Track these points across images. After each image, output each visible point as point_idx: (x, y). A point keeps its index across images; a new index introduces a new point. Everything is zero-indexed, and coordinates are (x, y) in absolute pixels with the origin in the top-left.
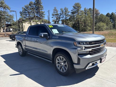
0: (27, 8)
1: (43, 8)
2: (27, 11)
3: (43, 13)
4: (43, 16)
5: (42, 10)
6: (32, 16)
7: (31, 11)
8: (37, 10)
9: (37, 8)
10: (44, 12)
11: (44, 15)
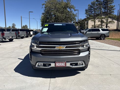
0: (93, 5)
1: (113, 2)
2: (92, 8)
3: (112, 8)
4: (112, 11)
5: (111, 5)
6: (98, 12)
7: (98, 8)
8: (105, 5)
9: (105, 3)
10: (114, 6)
11: (113, 9)
